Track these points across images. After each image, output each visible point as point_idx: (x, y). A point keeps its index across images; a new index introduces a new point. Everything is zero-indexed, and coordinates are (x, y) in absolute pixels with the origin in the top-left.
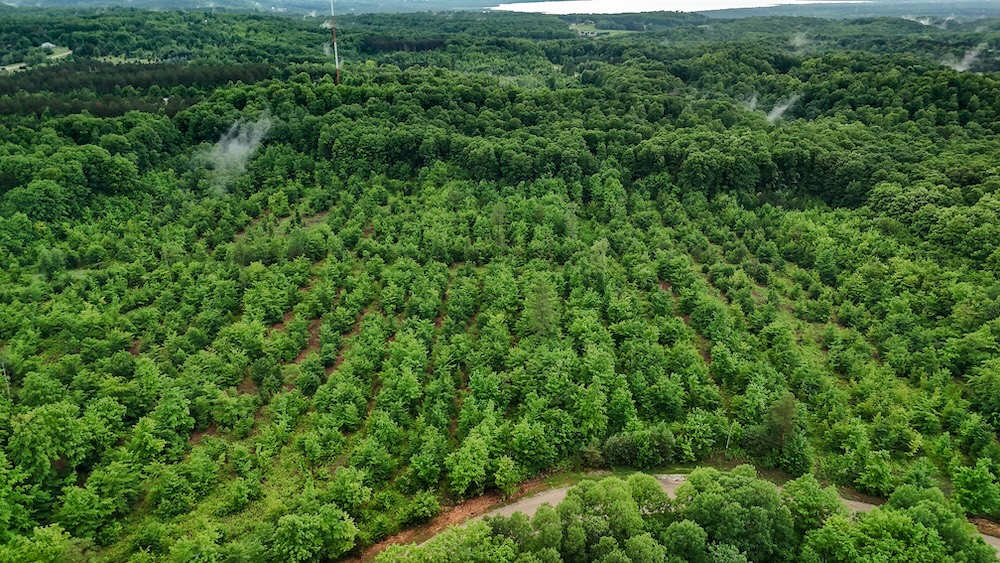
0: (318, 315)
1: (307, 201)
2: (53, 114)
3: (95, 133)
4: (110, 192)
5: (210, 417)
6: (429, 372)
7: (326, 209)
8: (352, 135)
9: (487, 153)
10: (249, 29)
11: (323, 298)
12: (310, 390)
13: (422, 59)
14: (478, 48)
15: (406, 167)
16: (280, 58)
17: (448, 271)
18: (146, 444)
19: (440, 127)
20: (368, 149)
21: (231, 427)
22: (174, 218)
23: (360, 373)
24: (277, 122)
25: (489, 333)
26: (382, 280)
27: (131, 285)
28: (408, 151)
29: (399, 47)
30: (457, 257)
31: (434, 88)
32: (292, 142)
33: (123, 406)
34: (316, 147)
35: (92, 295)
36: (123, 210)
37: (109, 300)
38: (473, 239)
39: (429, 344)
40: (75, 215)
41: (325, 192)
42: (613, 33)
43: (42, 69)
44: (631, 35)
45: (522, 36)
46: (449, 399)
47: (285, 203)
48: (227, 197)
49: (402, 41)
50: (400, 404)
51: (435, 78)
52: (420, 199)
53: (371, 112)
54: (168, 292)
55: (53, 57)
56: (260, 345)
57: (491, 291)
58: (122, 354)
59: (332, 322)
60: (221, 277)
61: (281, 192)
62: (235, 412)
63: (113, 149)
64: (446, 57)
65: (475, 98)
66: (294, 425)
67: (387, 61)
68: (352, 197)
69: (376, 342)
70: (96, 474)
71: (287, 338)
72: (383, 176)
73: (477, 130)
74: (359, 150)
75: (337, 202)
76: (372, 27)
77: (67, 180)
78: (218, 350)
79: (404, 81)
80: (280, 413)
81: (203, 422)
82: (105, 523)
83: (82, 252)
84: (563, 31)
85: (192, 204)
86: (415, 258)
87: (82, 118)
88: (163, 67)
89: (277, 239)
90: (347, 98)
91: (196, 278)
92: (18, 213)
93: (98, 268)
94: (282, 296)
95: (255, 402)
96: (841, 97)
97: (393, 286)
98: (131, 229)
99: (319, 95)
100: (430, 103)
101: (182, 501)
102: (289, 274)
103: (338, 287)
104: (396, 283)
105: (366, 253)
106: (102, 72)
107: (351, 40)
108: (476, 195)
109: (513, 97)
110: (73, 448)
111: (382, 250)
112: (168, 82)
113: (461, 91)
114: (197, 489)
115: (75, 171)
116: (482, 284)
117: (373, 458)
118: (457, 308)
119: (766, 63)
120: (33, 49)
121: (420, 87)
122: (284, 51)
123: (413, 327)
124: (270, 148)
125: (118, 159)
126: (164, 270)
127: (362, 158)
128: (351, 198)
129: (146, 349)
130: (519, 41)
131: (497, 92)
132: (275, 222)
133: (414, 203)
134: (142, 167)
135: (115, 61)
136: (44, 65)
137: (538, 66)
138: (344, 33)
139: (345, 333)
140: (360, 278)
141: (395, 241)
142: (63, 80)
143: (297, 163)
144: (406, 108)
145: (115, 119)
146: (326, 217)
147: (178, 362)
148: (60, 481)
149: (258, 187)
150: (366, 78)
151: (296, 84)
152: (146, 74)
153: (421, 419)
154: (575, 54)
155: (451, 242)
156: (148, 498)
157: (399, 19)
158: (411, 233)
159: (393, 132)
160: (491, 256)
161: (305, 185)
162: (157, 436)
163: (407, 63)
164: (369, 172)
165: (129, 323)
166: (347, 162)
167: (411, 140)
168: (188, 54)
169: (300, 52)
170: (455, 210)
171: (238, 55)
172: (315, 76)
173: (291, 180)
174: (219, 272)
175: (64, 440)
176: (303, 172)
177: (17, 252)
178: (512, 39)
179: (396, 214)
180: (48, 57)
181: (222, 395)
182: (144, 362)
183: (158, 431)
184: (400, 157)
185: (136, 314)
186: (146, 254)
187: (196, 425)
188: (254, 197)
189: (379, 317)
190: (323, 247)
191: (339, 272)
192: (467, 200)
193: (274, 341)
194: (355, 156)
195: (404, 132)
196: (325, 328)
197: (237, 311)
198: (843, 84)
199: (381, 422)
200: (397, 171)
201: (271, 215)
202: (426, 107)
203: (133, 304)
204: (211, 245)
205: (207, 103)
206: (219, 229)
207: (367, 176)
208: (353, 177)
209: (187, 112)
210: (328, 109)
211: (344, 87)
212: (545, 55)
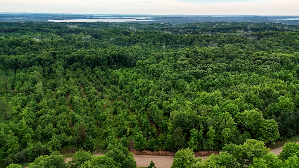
9: (12, 60)
14: (32, 31)
42: (81, 27)
45: (51, 28)
65: (16, 44)
73: (13, 53)
84: (64, 26)
96: (138, 41)
109: (32, 43)
119: (121, 33)
130: (47, 29)
137: (53, 36)
198: (139, 38)
212: (56, 33)
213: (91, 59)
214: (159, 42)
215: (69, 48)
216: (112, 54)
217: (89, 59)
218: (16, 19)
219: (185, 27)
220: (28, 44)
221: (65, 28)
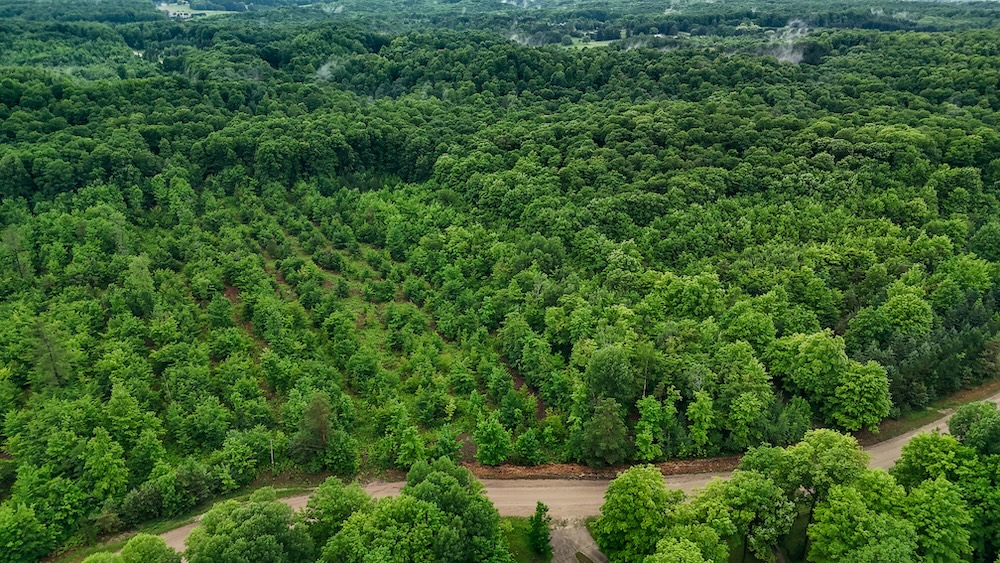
9: (11, 164)
14: (35, 35)
42: (209, 14)
44: (228, 16)
45: (100, 20)
84: (147, 12)
96: (421, 74)
109: (59, 92)
119: (357, 42)
130: (88, 25)
137: (114, 54)
154: (160, 38)
178: (80, 24)
198: (424, 62)
212: (123, 40)
213: (280, 156)
214: (495, 79)
215: (197, 112)
216: (350, 136)
217: (275, 156)
219: (571, 13)
220: (46, 97)
221: (149, 18)
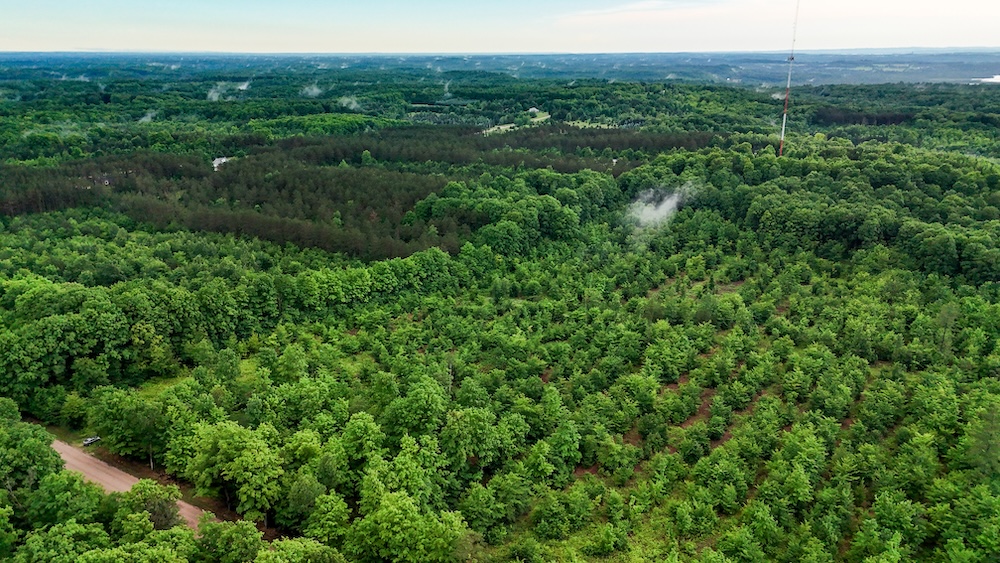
0: (714, 385)
1: (724, 269)
2: (526, 167)
3: (553, 187)
4: (554, 237)
5: (595, 456)
6: (825, 476)
7: (742, 279)
8: (784, 208)
9: (945, 243)
10: (702, 99)
11: (722, 369)
12: (691, 458)
13: (881, 133)
14: (957, 124)
15: (838, 247)
16: (726, 127)
17: (868, 368)
18: (539, 464)
19: (889, 208)
20: (799, 224)
21: (612, 472)
22: (599, 267)
23: (745, 455)
24: (709, 189)
25: (910, 453)
26: (788, 363)
27: (554, 320)
28: (845, 231)
29: (856, 120)
30: (884, 356)
31: (891, 165)
32: (720, 209)
33: (528, 425)
34: (744, 216)
35: (523, 322)
36: (561, 254)
37: (535, 329)
38: (908, 339)
39: (830, 446)
40: (524, 253)
41: (744, 262)
43: (526, 130)
46: (844, 515)
47: (701, 268)
48: (649, 254)
49: (862, 114)
50: (785, 502)
51: (895, 156)
52: (850, 283)
53: (810, 186)
54: (582, 332)
55: (535, 120)
56: (652, 400)
57: (921, 404)
58: (535, 378)
59: (726, 394)
60: (629, 328)
61: (700, 256)
62: (618, 458)
63: (564, 201)
64: (913, 133)
65: (942, 180)
66: (669, 488)
67: (839, 134)
68: (772, 270)
69: (769, 427)
70: (497, 478)
71: (678, 400)
72: (810, 253)
73: (938, 215)
74: (788, 224)
75: (755, 274)
76: (829, 98)
77: (524, 223)
78: (614, 396)
79: (853, 155)
80: (659, 472)
81: (588, 460)
82: (495, 524)
83: (524, 285)
85: (618, 256)
86: (831, 346)
87: (547, 173)
88: (618, 132)
89: (688, 300)
90: (787, 170)
91: (607, 324)
92: (485, 246)
93: (532, 300)
94: (682, 357)
95: (637, 455)
97: (798, 371)
98: (564, 272)
99: (757, 165)
100: (882, 181)
101: (558, 527)
102: (692, 337)
103: (739, 361)
104: (803, 369)
105: (776, 331)
106: (569, 135)
107: (803, 111)
108: (921, 289)
109: (993, 182)
110: (484, 450)
111: (794, 331)
112: (619, 146)
113: (924, 171)
114: (572, 521)
115: (532, 216)
116: (910, 393)
117: (745, 551)
118: (872, 414)
120: (522, 113)
121: (873, 164)
122: (731, 121)
123: (814, 421)
124: (698, 212)
125: (567, 210)
126: (582, 313)
127: (790, 232)
128: (770, 271)
129: (554, 379)
131: (972, 174)
132: (688, 284)
133: (841, 287)
134: (583, 218)
135: (581, 125)
136: (527, 126)
138: (796, 104)
139: (737, 409)
140: (764, 357)
141: (811, 324)
142: (538, 139)
143: (721, 230)
144: (851, 184)
145: (570, 175)
146: (740, 287)
147: (577, 397)
148: (469, 476)
149: (679, 248)
150: (811, 151)
151: (736, 153)
152: (602, 138)
153: (806, 527)
155: (879, 337)
156: (531, 514)
157: (862, 90)
158: (831, 319)
159: (831, 208)
160: (929, 362)
161: (725, 252)
162: (549, 460)
163: (863, 137)
164: (796, 247)
165: (546, 353)
166: (773, 235)
167: (851, 220)
168: (642, 121)
169: (747, 122)
170: (890, 302)
171: (686, 123)
172: (757, 146)
173: (712, 246)
174: (628, 322)
175: (481, 441)
176: (726, 239)
177: (478, 276)
179: (817, 295)
180: (532, 120)
181: (609, 439)
182: (551, 391)
183: (550, 456)
184: (833, 236)
185: (553, 346)
186: (570, 295)
187: (582, 460)
188: (674, 257)
189: (777, 402)
190: (732, 317)
191: (743, 346)
192: (910, 295)
193: (666, 399)
194: (784, 230)
195: (844, 210)
196: (718, 398)
197: (636, 362)
199: (760, 515)
200: (827, 251)
201: (686, 277)
202: (876, 185)
203: (552, 337)
204: (626, 297)
205: (648, 166)
206: (636, 283)
207: (792, 251)
208: (776, 251)
209: (630, 174)
210: (763, 180)
211: (785, 158)
218: (885, 70)
